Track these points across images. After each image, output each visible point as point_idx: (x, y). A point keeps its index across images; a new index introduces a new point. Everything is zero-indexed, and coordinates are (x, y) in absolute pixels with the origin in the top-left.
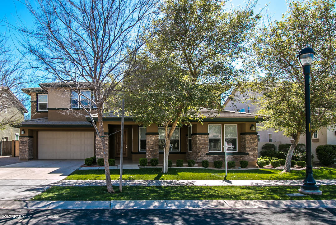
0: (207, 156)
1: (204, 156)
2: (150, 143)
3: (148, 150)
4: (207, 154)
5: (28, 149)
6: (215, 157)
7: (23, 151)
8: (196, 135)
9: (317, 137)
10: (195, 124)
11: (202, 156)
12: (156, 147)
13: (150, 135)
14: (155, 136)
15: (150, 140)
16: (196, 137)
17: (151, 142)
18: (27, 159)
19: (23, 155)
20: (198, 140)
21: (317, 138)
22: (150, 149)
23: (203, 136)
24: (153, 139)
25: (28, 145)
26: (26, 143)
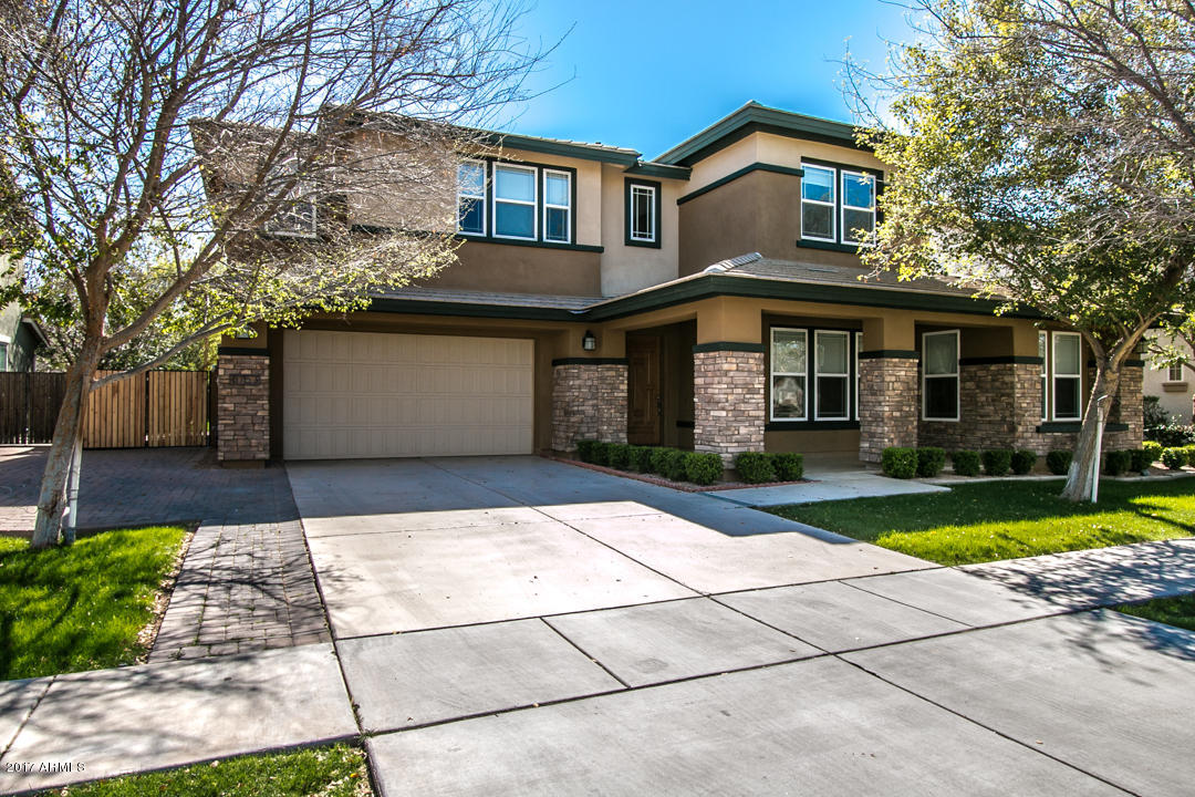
0: (1035, 435)
1: (1031, 437)
2: (894, 390)
3: (888, 417)
4: (1038, 430)
5: (266, 413)
6: (1055, 437)
7: (241, 421)
8: (1014, 363)
9: (1179, 378)
10: (1009, 324)
11: (1025, 435)
12: (910, 406)
13: (894, 360)
14: (907, 365)
15: (893, 379)
16: (1011, 369)
17: (896, 385)
18: (259, 460)
19: (241, 443)
20: (1017, 380)
21: (1182, 381)
22: (894, 414)
23: (1029, 367)
24: (903, 373)
25: (266, 393)
26: (258, 383)
